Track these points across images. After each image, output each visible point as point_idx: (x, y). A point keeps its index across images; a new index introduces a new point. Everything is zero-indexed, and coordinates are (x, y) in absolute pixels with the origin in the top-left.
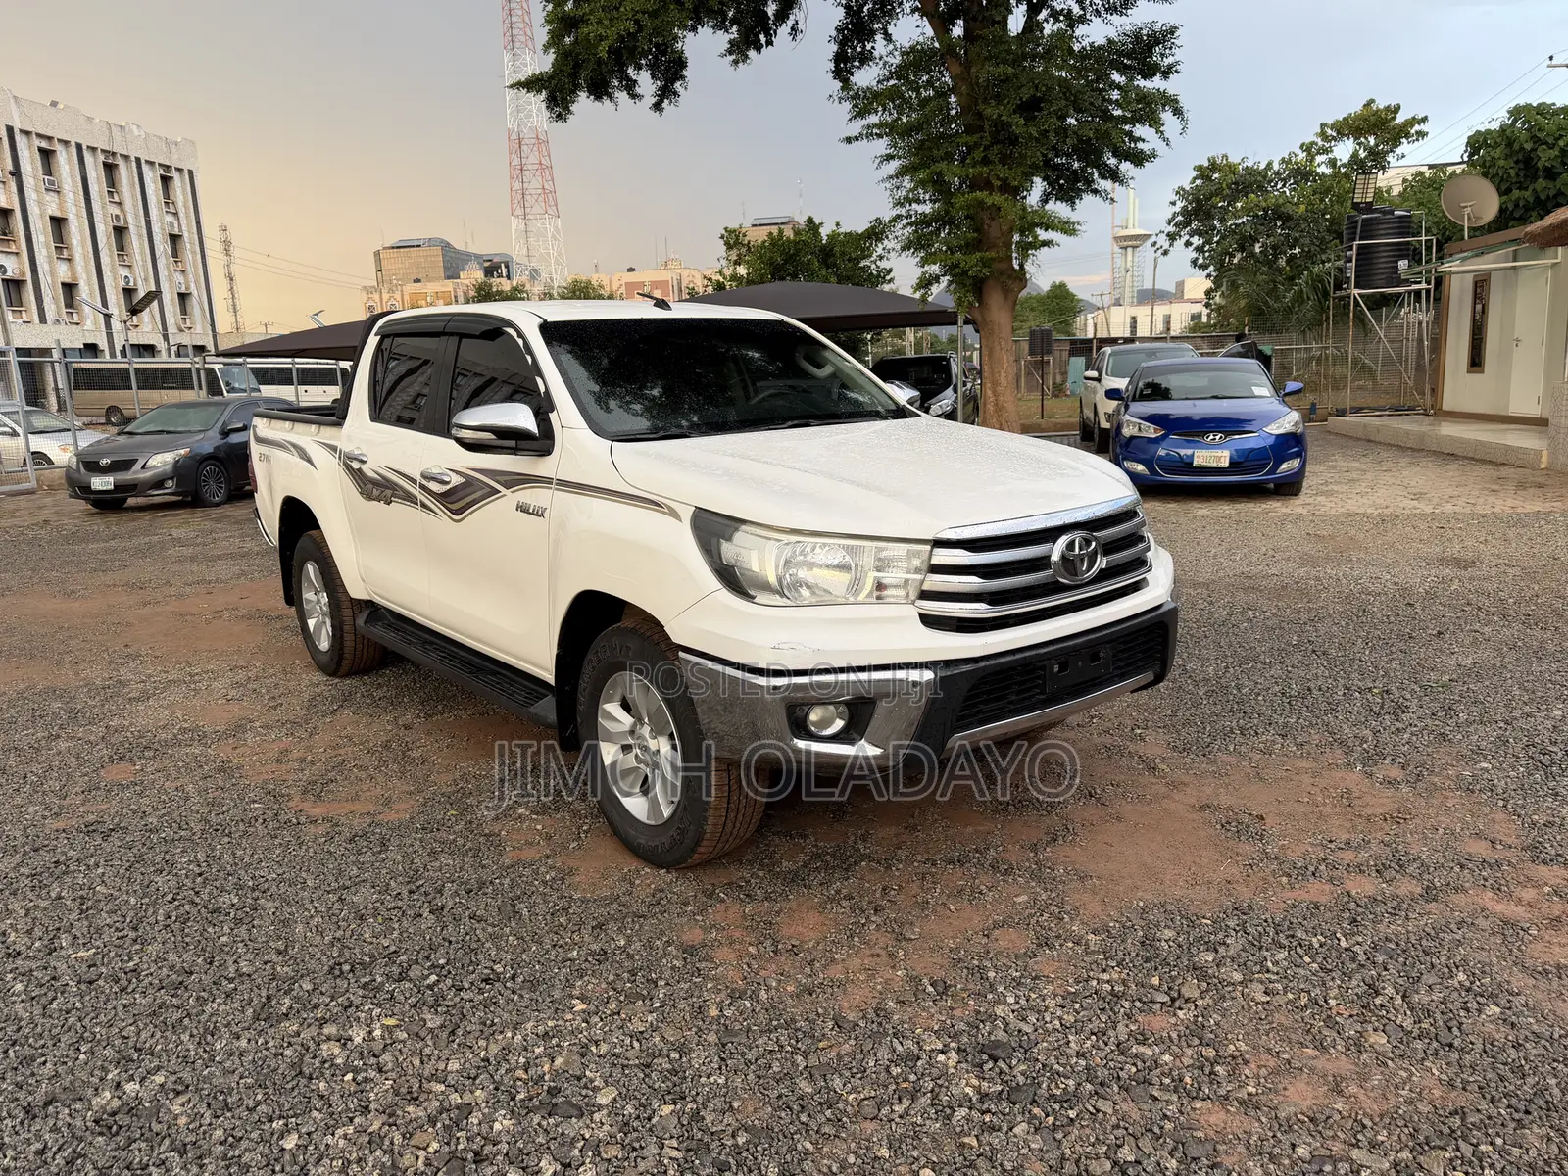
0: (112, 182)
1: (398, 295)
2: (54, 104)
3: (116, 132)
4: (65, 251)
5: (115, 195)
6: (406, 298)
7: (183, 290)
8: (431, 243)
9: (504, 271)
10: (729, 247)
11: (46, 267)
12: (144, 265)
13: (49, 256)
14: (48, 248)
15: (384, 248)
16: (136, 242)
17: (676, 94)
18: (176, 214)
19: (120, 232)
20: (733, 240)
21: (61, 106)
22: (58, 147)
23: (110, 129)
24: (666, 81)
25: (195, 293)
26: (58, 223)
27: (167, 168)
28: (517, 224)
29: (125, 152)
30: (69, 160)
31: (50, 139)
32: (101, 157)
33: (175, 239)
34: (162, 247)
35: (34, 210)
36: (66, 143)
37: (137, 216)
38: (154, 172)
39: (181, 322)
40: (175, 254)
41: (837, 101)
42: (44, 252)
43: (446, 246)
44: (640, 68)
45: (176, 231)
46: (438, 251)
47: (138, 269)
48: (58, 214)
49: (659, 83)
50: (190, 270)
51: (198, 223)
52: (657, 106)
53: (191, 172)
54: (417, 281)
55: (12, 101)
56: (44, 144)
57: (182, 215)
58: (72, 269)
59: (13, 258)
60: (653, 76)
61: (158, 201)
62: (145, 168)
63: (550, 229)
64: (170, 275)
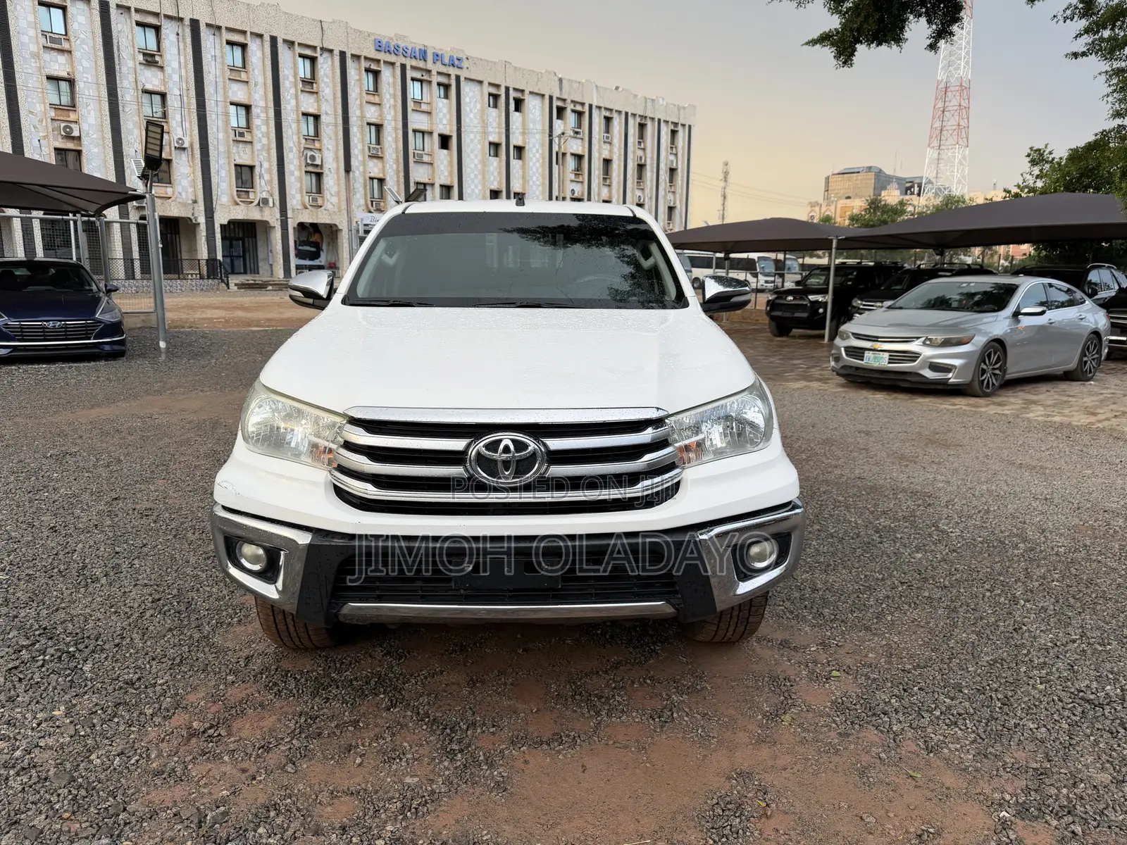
0: (642, 136)
1: (832, 208)
2: (617, 88)
3: (649, 103)
4: (608, 181)
5: (642, 144)
6: (838, 210)
7: (672, 205)
8: (870, 169)
9: (916, 189)
10: (1034, 163)
11: (596, 189)
12: (651, 189)
13: (599, 184)
14: (599, 178)
15: (833, 174)
16: (649, 174)
17: (951, 34)
18: (676, 155)
19: (641, 167)
20: (1037, 157)
21: (620, 89)
22: (615, 115)
23: (646, 102)
24: (943, 24)
25: (679, 207)
26: (607, 162)
27: (676, 124)
28: (931, 154)
29: (651, 116)
30: (620, 123)
31: (611, 110)
32: (638, 120)
33: (672, 171)
34: (664, 176)
35: (595, 155)
36: (619, 112)
37: (652, 158)
38: (668, 128)
39: (666, 225)
40: (671, 181)
41: (1061, 22)
42: (597, 181)
43: (879, 173)
44: (920, 16)
45: (674, 166)
46: (872, 175)
47: (647, 191)
48: (608, 158)
49: (934, 27)
50: (678, 191)
51: (689, 160)
52: (933, 47)
53: (690, 127)
54: (849, 198)
55: (595, 89)
56: (608, 114)
57: (679, 155)
58: (610, 192)
59: (579, 185)
60: (929, 22)
61: (667, 147)
62: (663, 125)
63: (958, 156)
64: (666, 195)
